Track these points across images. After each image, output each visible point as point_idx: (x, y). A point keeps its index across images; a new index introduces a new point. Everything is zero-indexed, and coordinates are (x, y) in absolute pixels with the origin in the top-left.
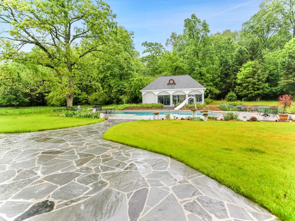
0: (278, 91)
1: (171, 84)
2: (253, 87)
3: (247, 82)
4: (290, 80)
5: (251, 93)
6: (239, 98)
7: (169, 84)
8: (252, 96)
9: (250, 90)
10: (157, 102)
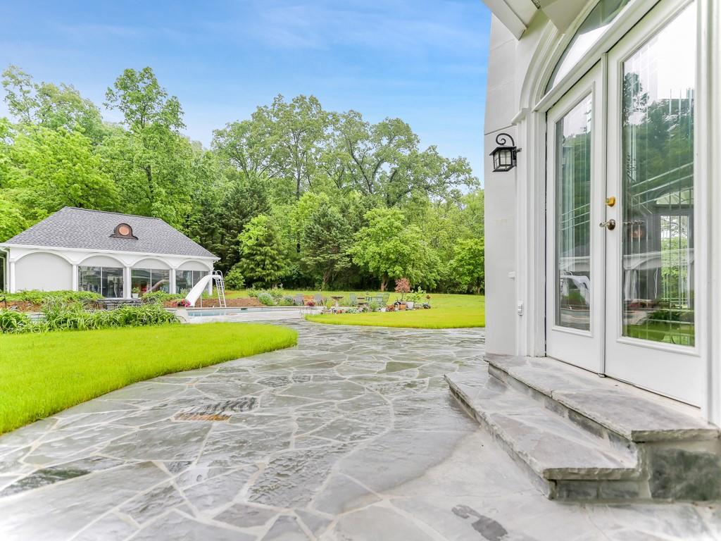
0: (294, 274)
1: (122, 236)
2: (271, 263)
3: (261, 254)
4: (318, 258)
5: (268, 275)
6: (249, 283)
7: (116, 234)
8: (271, 279)
9: (268, 269)
10: (75, 288)
